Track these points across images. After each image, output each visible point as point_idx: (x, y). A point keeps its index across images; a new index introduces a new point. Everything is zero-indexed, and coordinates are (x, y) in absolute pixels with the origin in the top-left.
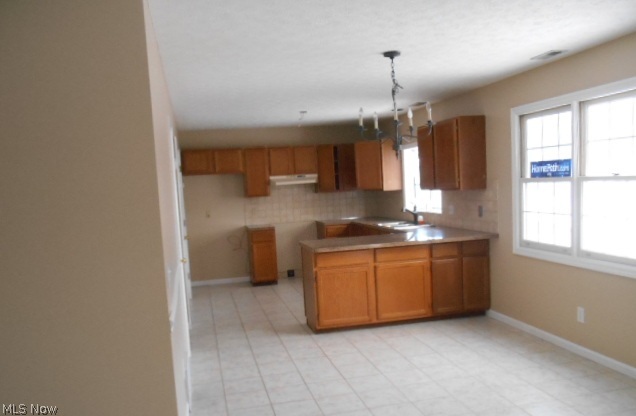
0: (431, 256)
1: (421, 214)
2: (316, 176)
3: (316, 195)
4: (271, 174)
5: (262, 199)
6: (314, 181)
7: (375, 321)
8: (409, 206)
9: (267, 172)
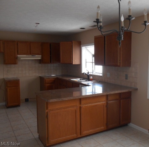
0: (107, 99)
1: (91, 75)
2: (41, 56)
3: (40, 65)
4: (18, 54)
5: (13, 65)
6: (40, 58)
7: (79, 136)
8: (84, 70)
9: (16, 53)
